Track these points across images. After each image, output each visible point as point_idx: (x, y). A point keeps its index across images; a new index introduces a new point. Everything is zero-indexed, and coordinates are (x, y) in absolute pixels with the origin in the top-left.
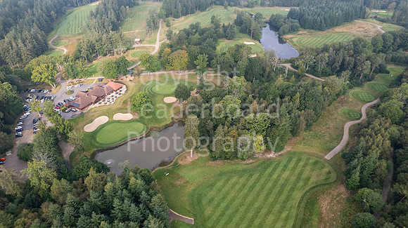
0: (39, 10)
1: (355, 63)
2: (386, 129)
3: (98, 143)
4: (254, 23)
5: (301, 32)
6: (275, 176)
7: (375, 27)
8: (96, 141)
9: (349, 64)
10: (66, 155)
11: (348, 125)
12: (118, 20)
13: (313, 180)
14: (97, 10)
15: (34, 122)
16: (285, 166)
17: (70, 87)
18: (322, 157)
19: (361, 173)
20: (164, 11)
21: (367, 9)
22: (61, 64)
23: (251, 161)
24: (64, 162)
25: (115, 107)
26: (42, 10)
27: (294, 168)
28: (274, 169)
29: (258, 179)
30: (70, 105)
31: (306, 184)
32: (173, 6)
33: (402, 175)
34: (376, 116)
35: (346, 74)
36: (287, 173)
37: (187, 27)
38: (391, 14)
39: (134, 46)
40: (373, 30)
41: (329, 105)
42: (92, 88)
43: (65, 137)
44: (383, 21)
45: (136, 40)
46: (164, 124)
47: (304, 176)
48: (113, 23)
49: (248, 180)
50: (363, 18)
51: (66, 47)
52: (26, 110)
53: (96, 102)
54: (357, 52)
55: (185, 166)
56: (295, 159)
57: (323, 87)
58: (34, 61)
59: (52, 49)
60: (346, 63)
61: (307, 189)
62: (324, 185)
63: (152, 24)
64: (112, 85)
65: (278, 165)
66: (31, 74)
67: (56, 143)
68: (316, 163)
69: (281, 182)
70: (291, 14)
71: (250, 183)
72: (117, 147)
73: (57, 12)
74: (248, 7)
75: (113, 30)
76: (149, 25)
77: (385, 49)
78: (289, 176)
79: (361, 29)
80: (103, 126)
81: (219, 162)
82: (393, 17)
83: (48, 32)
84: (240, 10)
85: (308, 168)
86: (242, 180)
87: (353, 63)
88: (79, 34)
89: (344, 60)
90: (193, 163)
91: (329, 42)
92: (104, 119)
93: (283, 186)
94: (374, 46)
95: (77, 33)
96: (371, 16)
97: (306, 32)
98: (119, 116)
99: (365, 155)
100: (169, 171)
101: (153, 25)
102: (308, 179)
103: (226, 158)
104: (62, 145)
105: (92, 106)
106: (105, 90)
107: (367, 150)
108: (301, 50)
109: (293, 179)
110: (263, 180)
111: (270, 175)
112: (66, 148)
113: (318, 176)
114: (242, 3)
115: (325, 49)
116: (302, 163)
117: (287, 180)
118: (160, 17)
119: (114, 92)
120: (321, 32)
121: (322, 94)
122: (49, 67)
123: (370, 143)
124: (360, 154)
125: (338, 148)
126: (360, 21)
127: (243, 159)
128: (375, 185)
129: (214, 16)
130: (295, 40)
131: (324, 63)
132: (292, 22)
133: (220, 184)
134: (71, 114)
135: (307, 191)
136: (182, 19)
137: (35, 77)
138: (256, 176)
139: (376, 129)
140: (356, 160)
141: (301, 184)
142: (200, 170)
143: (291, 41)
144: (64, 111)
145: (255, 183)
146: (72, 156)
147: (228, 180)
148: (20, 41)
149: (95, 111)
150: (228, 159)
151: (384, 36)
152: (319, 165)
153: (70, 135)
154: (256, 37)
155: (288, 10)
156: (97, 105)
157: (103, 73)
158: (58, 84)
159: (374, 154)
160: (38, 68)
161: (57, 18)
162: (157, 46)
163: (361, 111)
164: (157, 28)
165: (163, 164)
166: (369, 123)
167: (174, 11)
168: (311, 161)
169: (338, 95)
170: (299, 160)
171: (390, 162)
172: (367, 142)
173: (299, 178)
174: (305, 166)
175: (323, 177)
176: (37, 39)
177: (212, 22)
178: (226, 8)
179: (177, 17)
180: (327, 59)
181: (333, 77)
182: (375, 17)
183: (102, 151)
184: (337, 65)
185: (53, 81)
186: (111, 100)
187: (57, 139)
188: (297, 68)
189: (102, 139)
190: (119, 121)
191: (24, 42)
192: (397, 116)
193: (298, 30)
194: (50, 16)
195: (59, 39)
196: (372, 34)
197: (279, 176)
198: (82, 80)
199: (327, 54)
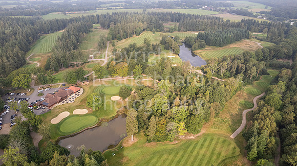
0: (21, 36)
1: (246, 68)
2: (272, 114)
3: (61, 132)
4: (174, 43)
5: (206, 48)
6: (195, 153)
7: (256, 44)
8: (59, 131)
9: (242, 69)
10: (36, 143)
11: (245, 112)
12: (78, 42)
13: (223, 154)
14: (63, 35)
15: (12, 117)
16: (202, 145)
17: (41, 91)
18: (229, 137)
19: (258, 147)
20: (110, 36)
21: (250, 33)
22: (35, 74)
23: (177, 142)
24: (34, 148)
25: (74, 105)
26: (22, 36)
27: (209, 146)
28: (194, 148)
29: (183, 155)
30: (41, 104)
31: (218, 158)
32: (117, 32)
33: (287, 148)
34: (264, 105)
35: (241, 76)
36: (204, 150)
37: (127, 46)
38: (266, 35)
39: (89, 60)
40: (255, 46)
41: (230, 99)
42: (57, 91)
43: (36, 128)
44: (261, 40)
45: (90, 56)
46: (111, 116)
47: (217, 151)
48: (73, 44)
49: (175, 157)
50: (248, 38)
51: (39, 61)
52: (6, 108)
53: (60, 101)
54: (246, 61)
55: (127, 148)
56: (209, 140)
57: (225, 86)
58: (14, 72)
59: (29, 63)
60: (240, 68)
61: (219, 161)
62: (232, 158)
63: (102, 44)
64: (73, 88)
65: (196, 144)
66: (12, 82)
67: (29, 133)
68: (224, 141)
69: (200, 157)
70: (199, 36)
71: (177, 159)
72: (75, 135)
73: (33, 38)
74: (169, 32)
75: (74, 49)
76: (100, 45)
77: (265, 58)
78: (206, 152)
79: (247, 46)
80: (65, 119)
81: (153, 143)
82: (267, 37)
83: (26, 52)
84: (164, 34)
85: (219, 146)
86: (171, 157)
87: (244, 69)
88: (49, 52)
89: (238, 67)
90: (133, 145)
91: (227, 55)
92: (67, 114)
93: (202, 160)
94: (257, 56)
95: (47, 51)
96: (253, 36)
97: (210, 48)
98: (77, 112)
99: (259, 134)
100: (115, 152)
101: (102, 46)
102: (219, 154)
103: (158, 141)
104: (33, 135)
105: (57, 104)
106: (67, 92)
107: (260, 130)
108: (208, 61)
109: (209, 154)
110: (186, 156)
111: (192, 152)
112: (36, 137)
113: (227, 151)
114: (165, 29)
115: (224, 59)
116: (214, 142)
117: (204, 155)
118: (108, 40)
119: (74, 94)
120: (221, 48)
121: (225, 91)
122: (25, 76)
123: (262, 125)
124: (255, 133)
125: (239, 130)
126: (246, 40)
127: (170, 141)
128: (269, 156)
129: (146, 39)
130: (203, 54)
131: (224, 69)
132: (200, 42)
133: (154, 160)
134: (41, 111)
135: (220, 163)
136: (124, 41)
137: (15, 84)
138: (181, 153)
139: (265, 114)
140: (253, 138)
141: (214, 157)
142: (139, 151)
143: (201, 55)
144: (36, 109)
145: (181, 158)
146: (41, 143)
147: (160, 157)
148: (4, 58)
149: (60, 108)
150: (159, 141)
151: (262, 50)
152: (227, 143)
153: (40, 127)
154: (176, 52)
155: (197, 33)
156: (61, 103)
157: (66, 80)
158: (32, 89)
159: (266, 133)
160: (17, 78)
161: (33, 41)
162: (106, 61)
163: (253, 102)
164: (106, 47)
165: (111, 147)
166: (259, 110)
167: (118, 35)
168: (220, 140)
169: (236, 91)
170: (212, 140)
171: (278, 138)
172: (259, 124)
173: (212, 154)
174: (217, 143)
175: (230, 152)
176: (17, 57)
177: (145, 43)
178: (154, 33)
179: (120, 39)
180: (226, 66)
181: (232, 79)
182: (256, 38)
183: (64, 138)
184: (234, 70)
185: (28, 86)
186: (72, 99)
187: (29, 130)
188: (205, 73)
189: (64, 129)
190: (77, 115)
191: (8, 58)
192: (278, 105)
193: (205, 47)
194: (28, 40)
195: (34, 56)
196: (255, 49)
197: (198, 153)
198: (51, 85)
199: (226, 63)
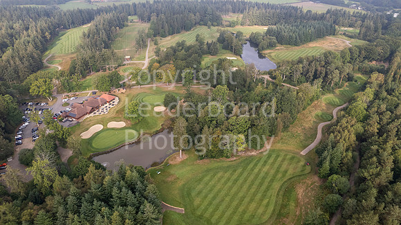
0: (35, 32)
1: (326, 73)
2: (352, 126)
3: (93, 148)
4: (235, 40)
5: (278, 48)
6: (256, 171)
7: (344, 42)
8: (91, 146)
9: (321, 73)
10: (64, 159)
11: (321, 125)
12: (109, 39)
13: (290, 172)
14: (90, 30)
15: (33, 131)
16: (266, 162)
17: (66, 100)
18: (298, 153)
19: (331, 162)
20: (151, 31)
21: (337, 27)
22: (58, 78)
23: (235, 158)
24: (63, 164)
25: (109, 116)
26: (37, 31)
27: (273, 163)
28: (256, 165)
29: (241, 174)
30: (67, 115)
31: (284, 176)
32: (160, 26)
34: (344, 116)
35: (319, 82)
36: (267, 167)
37: (174, 45)
38: (358, 31)
39: (124, 63)
40: (343, 45)
41: (303, 110)
42: (87, 100)
43: (63, 142)
44: (351, 37)
45: (127, 57)
46: (154, 130)
47: (282, 169)
48: (104, 42)
49: (232, 174)
50: (334, 35)
51: (60, 64)
52: (25, 121)
53: (90, 112)
54: (327, 63)
55: (175, 166)
56: (274, 156)
57: (298, 93)
58: (32, 77)
59: (47, 67)
60: (318, 72)
61: (285, 180)
62: (300, 176)
63: (141, 42)
64: (106, 96)
65: (258, 161)
66: (29, 88)
67: (55, 147)
68: (293, 158)
69: (262, 175)
70: (269, 32)
71: (234, 177)
72: (111, 151)
73: (51, 34)
74: (230, 26)
75: (105, 48)
76: (138, 43)
77: (352, 60)
78: (269, 170)
79: (332, 44)
80: (98, 133)
81: (206, 161)
82: (359, 34)
83: (42, 52)
84: (222, 29)
85: (286, 163)
86: (227, 175)
87: (324, 73)
88: (72, 53)
89: (316, 70)
90: (183, 162)
91: (303, 55)
92: (99, 127)
93: (264, 178)
94: (343, 58)
95: (70, 52)
96: (340, 32)
97: (283, 47)
98: (112, 125)
99: (333, 148)
100: (160, 170)
101: (141, 44)
102: (286, 172)
103: (212, 157)
104: (61, 150)
105: (87, 116)
106: (100, 101)
107: (336, 144)
108: (279, 63)
109: (272, 172)
110: (245, 174)
111: (252, 170)
112: (64, 153)
113: (295, 169)
114: (224, 23)
115: (300, 61)
116: (280, 159)
117: (267, 173)
118: (148, 36)
119: (108, 104)
120: (296, 47)
121: (297, 99)
122: (46, 82)
123: (338, 138)
124: (330, 147)
125: (312, 146)
126: (331, 37)
127: (227, 157)
128: (344, 173)
129: (198, 35)
130: (273, 55)
131: (299, 73)
132: (270, 39)
133: (207, 178)
134: (68, 123)
135: (285, 182)
136: (169, 38)
137: (33, 90)
138: (239, 170)
139: (343, 126)
140: (326, 152)
141: (280, 175)
142: (188, 168)
143: (270, 56)
144: (61, 121)
145: (239, 176)
146: (70, 159)
147: (214, 175)
148: (17, 59)
149: (90, 120)
150: (214, 157)
151: (350, 50)
152: (295, 160)
153: (69, 140)
154: (237, 53)
155: (266, 28)
156: (92, 115)
157: (97, 86)
158: (54, 98)
159: (342, 147)
160: (35, 84)
161: (51, 39)
162: (146, 62)
163: (332, 113)
164: (146, 46)
165: (155, 164)
166: (338, 122)
167: (161, 31)
168: (288, 157)
169: (312, 100)
170: (278, 156)
171: (356, 154)
172: (335, 137)
173: (277, 171)
174: (284, 160)
175: (299, 170)
176: (33, 58)
177: (197, 40)
178: (209, 28)
179: (164, 36)
180: (301, 69)
181: (307, 85)
182: (344, 34)
183: (98, 155)
184: (311, 74)
185: (50, 94)
186: (105, 110)
188: (274, 78)
189: (96, 145)
190: (113, 129)
191: (21, 60)
193: (275, 46)
194: (44, 37)
195: (53, 57)
196: (341, 48)
197: (260, 170)
198: (77, 93)
199: (301, 65)
